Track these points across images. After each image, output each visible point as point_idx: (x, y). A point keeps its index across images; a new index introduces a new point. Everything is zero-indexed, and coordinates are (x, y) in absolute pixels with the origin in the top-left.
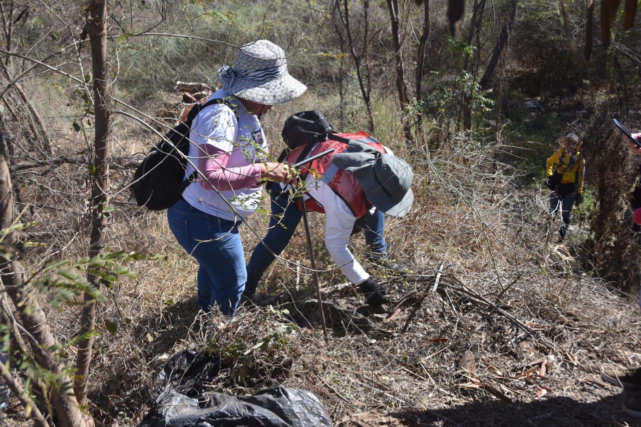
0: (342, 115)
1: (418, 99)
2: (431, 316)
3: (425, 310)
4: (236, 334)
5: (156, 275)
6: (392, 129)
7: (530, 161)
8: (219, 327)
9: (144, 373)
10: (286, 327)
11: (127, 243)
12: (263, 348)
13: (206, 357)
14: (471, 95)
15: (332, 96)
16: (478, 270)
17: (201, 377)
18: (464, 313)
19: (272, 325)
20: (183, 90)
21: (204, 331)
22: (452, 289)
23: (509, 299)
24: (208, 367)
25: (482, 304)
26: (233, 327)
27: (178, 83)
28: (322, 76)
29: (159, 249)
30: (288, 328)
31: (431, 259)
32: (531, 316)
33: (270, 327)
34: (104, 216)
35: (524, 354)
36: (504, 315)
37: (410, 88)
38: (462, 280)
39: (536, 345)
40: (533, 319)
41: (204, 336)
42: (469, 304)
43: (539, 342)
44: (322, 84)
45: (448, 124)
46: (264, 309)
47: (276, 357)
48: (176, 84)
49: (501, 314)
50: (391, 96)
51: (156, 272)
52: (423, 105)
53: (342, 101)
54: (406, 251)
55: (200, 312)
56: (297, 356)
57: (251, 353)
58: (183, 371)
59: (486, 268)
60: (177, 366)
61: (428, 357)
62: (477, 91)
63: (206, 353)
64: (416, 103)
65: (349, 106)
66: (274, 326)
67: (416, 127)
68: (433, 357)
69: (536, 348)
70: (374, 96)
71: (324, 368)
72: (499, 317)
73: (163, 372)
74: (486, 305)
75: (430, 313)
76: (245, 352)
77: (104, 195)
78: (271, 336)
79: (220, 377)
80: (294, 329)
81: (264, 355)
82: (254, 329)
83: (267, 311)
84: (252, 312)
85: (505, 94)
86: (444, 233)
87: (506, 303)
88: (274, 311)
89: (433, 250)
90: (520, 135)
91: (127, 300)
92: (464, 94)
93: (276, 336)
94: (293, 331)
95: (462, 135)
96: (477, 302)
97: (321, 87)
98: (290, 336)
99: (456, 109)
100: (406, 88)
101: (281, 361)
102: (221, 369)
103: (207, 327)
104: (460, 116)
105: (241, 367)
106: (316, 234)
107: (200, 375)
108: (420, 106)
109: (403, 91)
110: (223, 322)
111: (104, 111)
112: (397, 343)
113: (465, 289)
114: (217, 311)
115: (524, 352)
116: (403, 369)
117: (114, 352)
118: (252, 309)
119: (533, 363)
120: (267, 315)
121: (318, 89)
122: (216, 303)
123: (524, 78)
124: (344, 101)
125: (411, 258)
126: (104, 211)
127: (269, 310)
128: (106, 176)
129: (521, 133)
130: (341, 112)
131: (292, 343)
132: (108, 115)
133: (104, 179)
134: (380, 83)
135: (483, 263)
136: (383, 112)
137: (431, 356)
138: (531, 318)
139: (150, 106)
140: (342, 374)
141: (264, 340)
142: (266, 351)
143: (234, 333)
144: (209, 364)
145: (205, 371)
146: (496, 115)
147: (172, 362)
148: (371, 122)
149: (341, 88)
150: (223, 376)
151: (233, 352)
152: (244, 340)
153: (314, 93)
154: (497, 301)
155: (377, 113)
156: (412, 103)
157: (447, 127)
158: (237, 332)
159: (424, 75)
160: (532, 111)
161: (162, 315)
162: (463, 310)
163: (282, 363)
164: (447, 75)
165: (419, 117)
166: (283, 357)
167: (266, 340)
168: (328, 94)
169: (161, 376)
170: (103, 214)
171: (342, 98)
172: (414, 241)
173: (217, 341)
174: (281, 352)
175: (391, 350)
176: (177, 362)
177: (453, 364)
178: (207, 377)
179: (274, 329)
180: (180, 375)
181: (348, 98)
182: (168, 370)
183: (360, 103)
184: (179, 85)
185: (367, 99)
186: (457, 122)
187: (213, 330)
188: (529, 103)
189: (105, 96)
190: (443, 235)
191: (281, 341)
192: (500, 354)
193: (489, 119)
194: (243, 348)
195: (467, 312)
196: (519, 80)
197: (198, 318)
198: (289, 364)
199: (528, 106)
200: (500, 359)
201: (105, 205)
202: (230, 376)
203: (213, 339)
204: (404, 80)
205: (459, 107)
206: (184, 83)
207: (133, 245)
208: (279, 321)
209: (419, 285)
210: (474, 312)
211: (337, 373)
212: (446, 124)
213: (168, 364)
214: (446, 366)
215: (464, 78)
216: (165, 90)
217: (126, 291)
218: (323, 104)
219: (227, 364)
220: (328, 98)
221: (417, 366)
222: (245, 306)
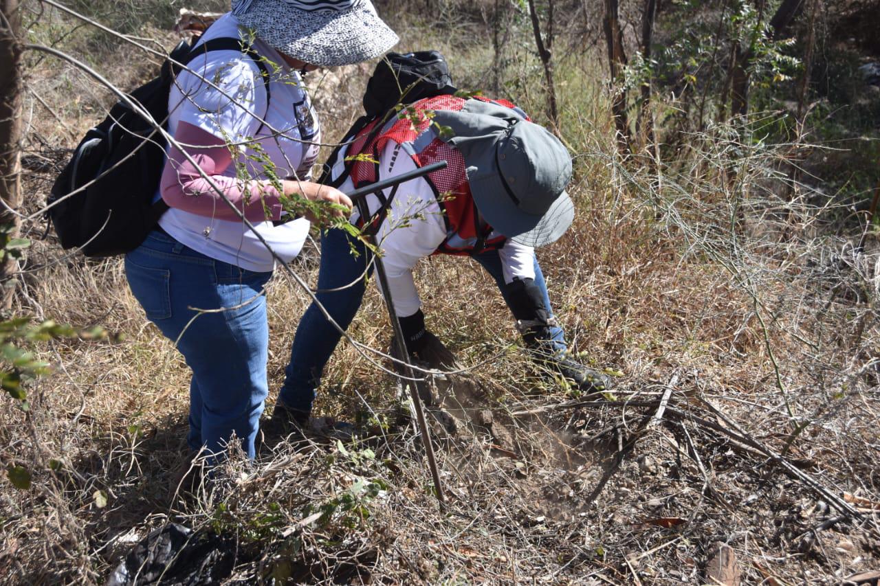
0: (496, 84)
1: (646, 55)
2: (653, 474)
3: (640, 461)
4: (270, 495)
5: (125, 379)
6: (592, 115)
7: (864, 181)
8: (238, 481)
9: (84, 571)
10: (369, 483)
11: (72, 317)
12: (323, 523)
13: (209, 539)
14: (751, 50)
15: (480, 48)
16: (748, 387)
17: (197, 579)
18: (719, 471)
19: (341, 479)
20: (192, 27)
21: (209, 487)
22: (695, 424)
23: (810, 448)
24: (212, 559)
25: (755, 454)
26: (265, 482)
27: (183, 11)
28: (462, 10)
29: (135, 330)
30: (371, 486)
31: (657, 362)
32: (857, 483)
33: (337, 484)
34: (10, 257)
35: (841, 560)
36: (797, 478)
37: (631, 35)
38: (716, 405)
39: (864, 540)
40: (859, 489)
41: (208, 498)
42: (730, 453)
43: (871, 536)
44: (460, 25)
45: (702, 108)
46: (327, 448)
47: (346, 541)
48: (178, 13)
49: (791, 476)
50: (594, 50)
51: (125, 374)
52: (655, 68)
53: (496, 57)
54: (608, 346)
55: (202, 450)
56: (387, 542)
57: (297, 533)
58: (163, 566)
59: (764, 386)
60: (152, 557)
61: (645, 554)
62: (764, 41)
63: (211, 532)
64: (641, 62)
65: (510, 68)
66: (344, 482)
67: (639, 109)
68: (654, 555)
69: (866, 548)
70: (560, 49)
71: (441, 567)
72: (789, 482)
73: (123, 567)
74: (763, 457)
75: (652, 468)
76: (284, 530)
77: (10, 214)
78: (337, 502)
79: (234, 579)
80: (383, 489)
81: (323, 538)
82: (306, 487)
83: (331, 452)
84: (304, 452)
85: (821, 49)
86: (684, 315)
87: (803, 453)
88: (346, 453)
89: (661, 346)
90: (845, 131)
91: (64, 426)
92: (735, 47)
93: (347, 501)
94: (382, 493)
95: (727, 128)
96: (745, 450)
97: (459, 31)
98: (375, 503)
99: (718, 77)
100: (621, 35)
101: (354, 550)
102: (238, 563)
103: (215, 480)
104: (726, 91)
105: (278, 561)
106: (438, 308)
107: (196, 575)
108: (650, 68)
109: (615, 40)
110: (247, 471)
111: (8, 43)
112: (586, 523)
113: (722, 423)
114: (235, 451)
115: (841, 554)
116: (594, 576)
117: (31, 527)
118: (303, 448)
119: (858, 578)
120: (331, 460)
121: (452, 34)
122: (234, 434)
123: (862, 16)
124: (501, 57)
125: (617, 361)
126: (9, 247)
127: (336, 451)
128: (15, 176)
129: (847, 127)
130: (496, 79)
131: (378, 515)
132: (18, 53)
133: (9, 183)
134: (573, 25)
135: (759, 375)
136: (576, 81)
137: (651, 552)
138: (855, 488)
139: (126, 56)
140: (475, 578)
141: (323, 508)
142: (328, 530)
143: (266, 494)
144: (215, 553)
145: (206, 566)
146: (798, 90)
147: (141, 549)
148: (552, 101)
149: (496, 33)
150: (241, 578)
151: (264, 532)
152: (284, 508)
153: (445, 42)
154: (785, 451)
155: (564, 83)
156: (634, 63)
157: (699, 114)
158: (272, 492)
159: (659, 11)
160: (873, 84)
161: (133, 457)
162: (717, 464)
163: (357, 554)
164: (705, 11)
165: (645, 90)
166: (360, 542)
167: (328, 509)
168: (472, 45)
169: (118, 575)
170: (7, 251)
171: (497, 52)
172: (625, 328)
173: (233, 509)
174: (357, 532)
175: (572, 536)
176: (152, 549)
177: (695, 570)
178: (210, 579)
179: (344, 488)
180: (156, 575)
181: (509, 52)
182: (132, 565)
183: (532, 63)
184: (184, 16)
185: (544, 56)
186: (719, 102)
187: (226, 487)
188: (870, 66)
189: (9, 11)
190: (683, 319)
191: (357, 512)
192: (789, 555)
193: (784, 100)
194: (281, 523)
195: (725, 469)
196: (852, 21)
197: (199, 462)
198: (369, 558)
199: (868, 73)
200: (790, 566)
201: (13, 234)
202: (255, 578)
203: (224, 503)
204: (619, 19)
205: (724, 75)
206: (193, 13)
207: (83, 320)
208: (355, 473)
209: (630, 413)
210: (739, 469)
211: (464, 576)
212: (697, 107)
213: (133, 553)
214: (679, 573)
215: (740, 15)
216: (156, 25)
217: (64, 408)
218: (462, 64)
219: (250, 554)
220: (472, 51)
221: (622, 570)
222: (291, 441)
